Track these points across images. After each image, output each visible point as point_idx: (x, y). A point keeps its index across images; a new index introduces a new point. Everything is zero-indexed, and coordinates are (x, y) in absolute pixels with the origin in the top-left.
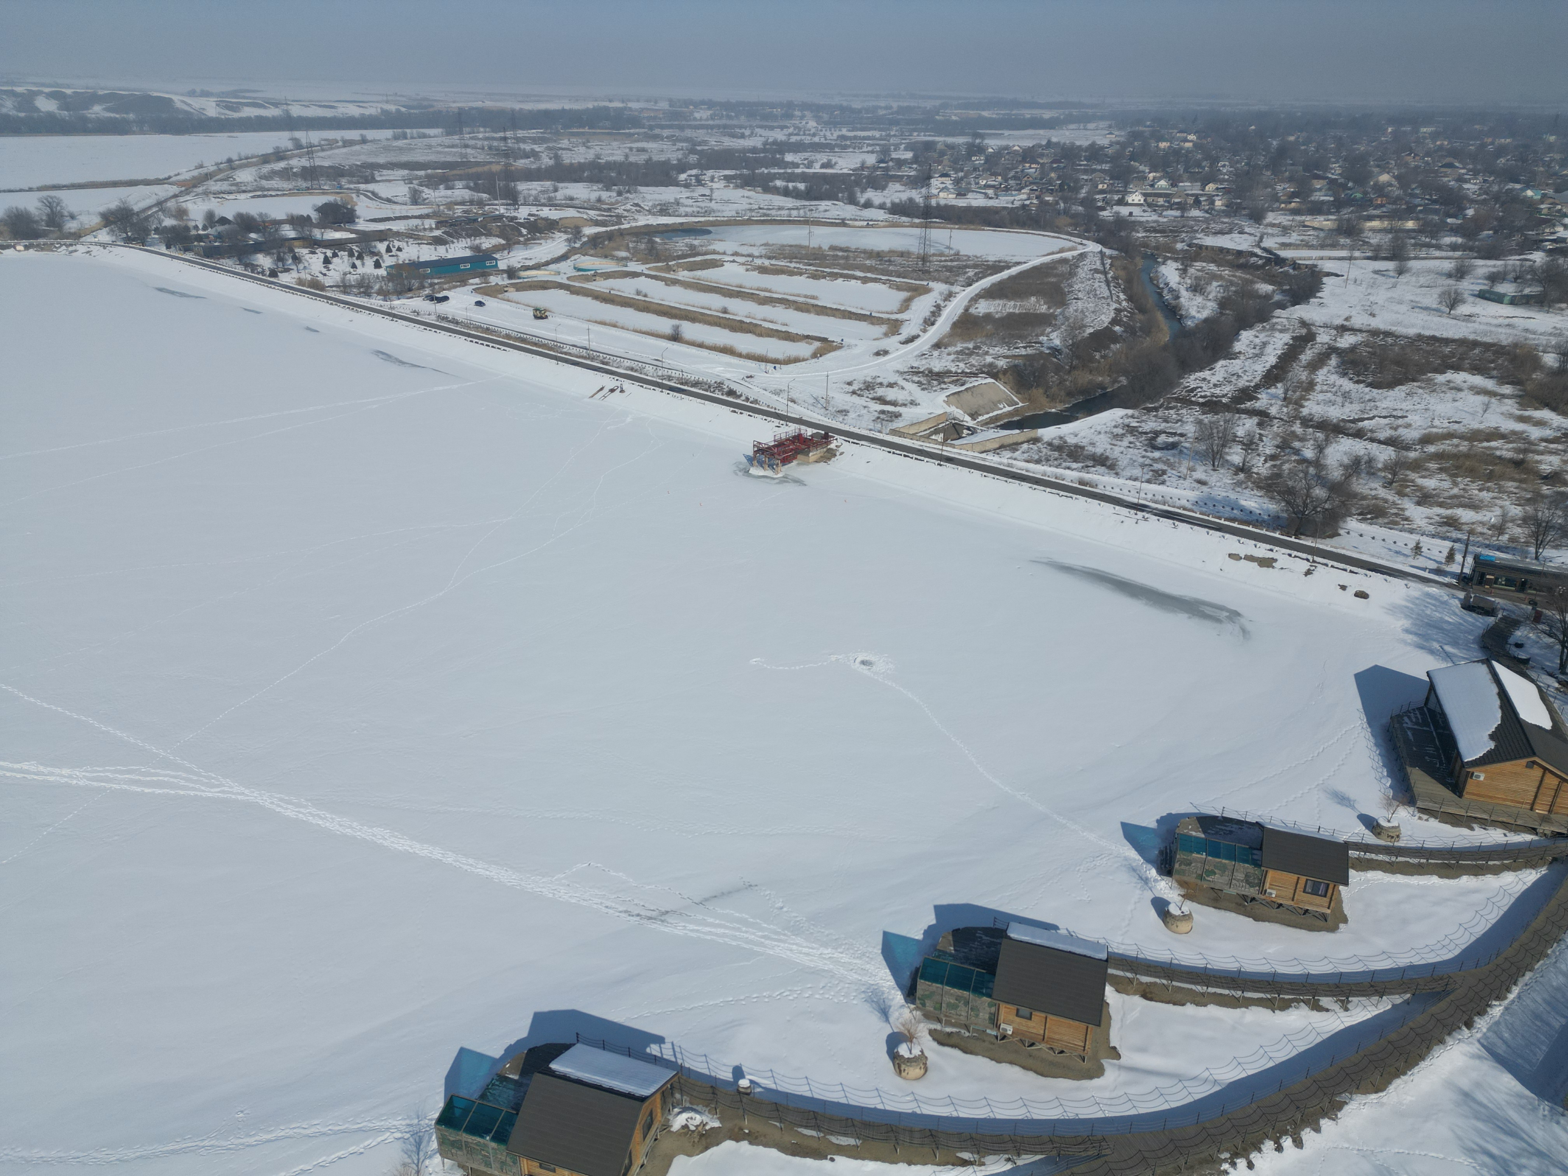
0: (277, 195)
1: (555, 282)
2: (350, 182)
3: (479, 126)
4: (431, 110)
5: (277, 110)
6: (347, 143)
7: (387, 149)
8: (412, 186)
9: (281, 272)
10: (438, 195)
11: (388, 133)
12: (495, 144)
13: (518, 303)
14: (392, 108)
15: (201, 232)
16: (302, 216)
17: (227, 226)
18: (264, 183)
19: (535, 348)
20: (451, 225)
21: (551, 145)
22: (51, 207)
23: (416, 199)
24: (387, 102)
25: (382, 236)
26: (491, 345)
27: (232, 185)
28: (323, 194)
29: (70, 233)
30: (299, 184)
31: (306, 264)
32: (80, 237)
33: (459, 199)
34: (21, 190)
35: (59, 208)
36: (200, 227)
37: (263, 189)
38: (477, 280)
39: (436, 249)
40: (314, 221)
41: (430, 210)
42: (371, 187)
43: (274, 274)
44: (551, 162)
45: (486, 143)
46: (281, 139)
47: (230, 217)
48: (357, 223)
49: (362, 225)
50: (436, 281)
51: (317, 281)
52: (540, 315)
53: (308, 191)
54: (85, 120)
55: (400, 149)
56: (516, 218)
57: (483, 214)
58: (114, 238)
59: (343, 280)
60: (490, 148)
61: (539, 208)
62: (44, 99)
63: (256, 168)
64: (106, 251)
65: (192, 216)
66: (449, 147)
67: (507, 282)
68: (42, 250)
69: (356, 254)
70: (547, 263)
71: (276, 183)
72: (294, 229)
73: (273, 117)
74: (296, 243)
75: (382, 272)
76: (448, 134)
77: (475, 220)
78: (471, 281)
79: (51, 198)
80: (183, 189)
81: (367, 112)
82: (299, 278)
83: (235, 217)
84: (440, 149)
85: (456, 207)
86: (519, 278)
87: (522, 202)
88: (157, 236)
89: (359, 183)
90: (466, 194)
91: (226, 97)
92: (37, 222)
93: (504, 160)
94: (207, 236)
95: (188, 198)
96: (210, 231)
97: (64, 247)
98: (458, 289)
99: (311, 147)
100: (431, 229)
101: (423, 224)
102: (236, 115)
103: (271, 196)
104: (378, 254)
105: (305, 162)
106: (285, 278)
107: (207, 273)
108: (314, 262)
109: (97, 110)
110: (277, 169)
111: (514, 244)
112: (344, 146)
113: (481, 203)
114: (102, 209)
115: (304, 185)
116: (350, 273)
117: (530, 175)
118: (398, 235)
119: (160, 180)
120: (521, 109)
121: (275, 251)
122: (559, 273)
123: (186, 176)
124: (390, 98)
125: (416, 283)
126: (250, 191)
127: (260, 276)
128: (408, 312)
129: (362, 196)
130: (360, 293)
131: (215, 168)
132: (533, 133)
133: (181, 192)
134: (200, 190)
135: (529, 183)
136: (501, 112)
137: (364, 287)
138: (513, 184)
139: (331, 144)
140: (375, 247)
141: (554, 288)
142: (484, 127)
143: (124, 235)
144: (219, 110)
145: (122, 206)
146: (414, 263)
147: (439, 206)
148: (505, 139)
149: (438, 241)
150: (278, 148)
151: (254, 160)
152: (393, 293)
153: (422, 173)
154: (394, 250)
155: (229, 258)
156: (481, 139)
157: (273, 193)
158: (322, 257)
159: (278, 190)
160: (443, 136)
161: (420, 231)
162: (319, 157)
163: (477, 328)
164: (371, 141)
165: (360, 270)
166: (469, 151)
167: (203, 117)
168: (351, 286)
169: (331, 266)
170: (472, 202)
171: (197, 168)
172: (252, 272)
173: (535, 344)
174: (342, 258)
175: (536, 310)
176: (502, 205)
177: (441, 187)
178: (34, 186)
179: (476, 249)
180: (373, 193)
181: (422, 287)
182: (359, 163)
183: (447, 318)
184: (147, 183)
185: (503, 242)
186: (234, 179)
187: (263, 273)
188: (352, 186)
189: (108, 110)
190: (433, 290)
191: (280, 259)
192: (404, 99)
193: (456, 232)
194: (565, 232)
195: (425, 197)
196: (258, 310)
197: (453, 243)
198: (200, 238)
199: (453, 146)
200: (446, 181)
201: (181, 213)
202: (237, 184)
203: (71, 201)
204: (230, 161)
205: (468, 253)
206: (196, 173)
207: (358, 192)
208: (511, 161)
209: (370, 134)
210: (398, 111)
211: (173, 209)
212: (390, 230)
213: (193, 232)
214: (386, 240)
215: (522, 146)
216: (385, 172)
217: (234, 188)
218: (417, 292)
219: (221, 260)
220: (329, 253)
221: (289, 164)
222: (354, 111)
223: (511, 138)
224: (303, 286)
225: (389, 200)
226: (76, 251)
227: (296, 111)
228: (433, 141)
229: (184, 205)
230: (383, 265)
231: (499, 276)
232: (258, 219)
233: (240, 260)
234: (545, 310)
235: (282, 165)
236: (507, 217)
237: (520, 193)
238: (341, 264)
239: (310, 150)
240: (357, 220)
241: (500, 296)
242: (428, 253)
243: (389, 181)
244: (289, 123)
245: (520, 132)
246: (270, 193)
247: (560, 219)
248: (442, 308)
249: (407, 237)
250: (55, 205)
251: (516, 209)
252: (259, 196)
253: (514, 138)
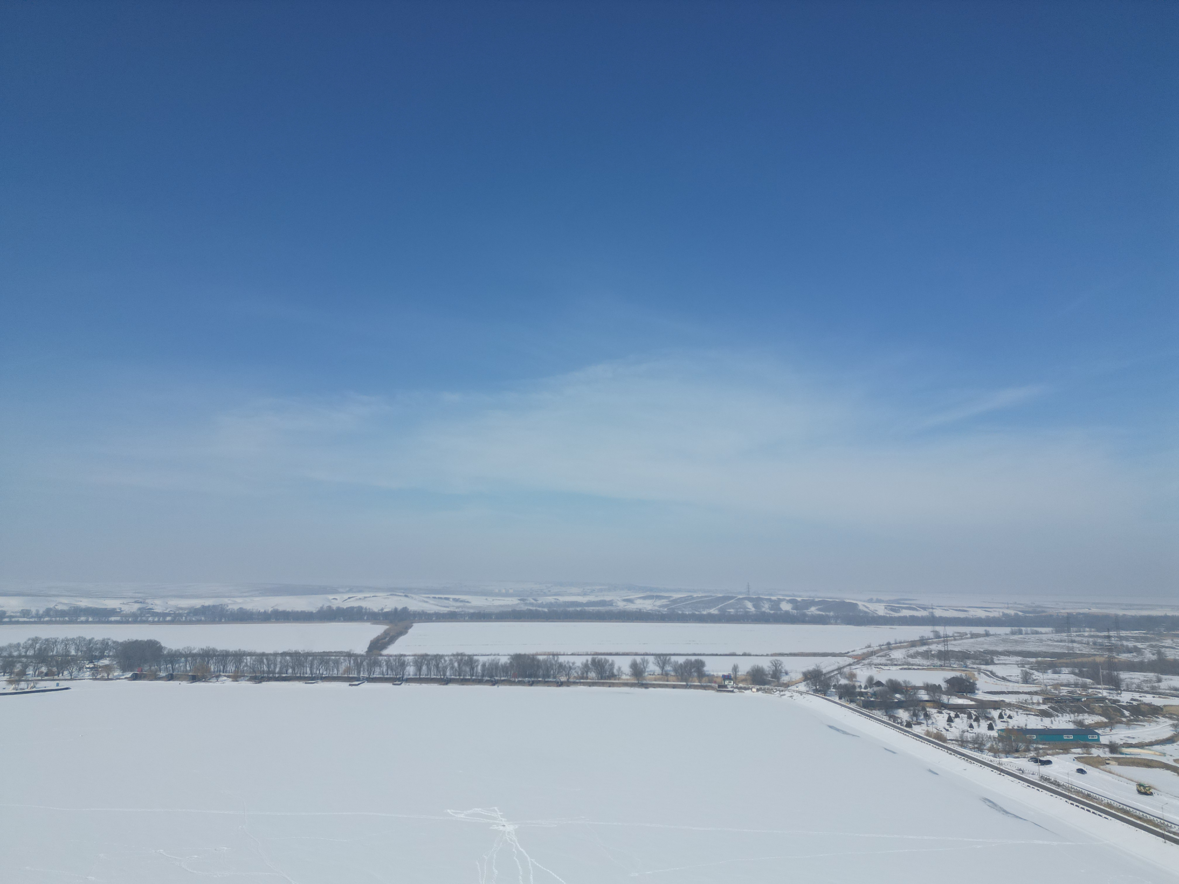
0: (918, 669)
1: (1161, 762)
2: (974, 663)
3: (1085, 627)
4: (1043, 614)
5: (925, 612)
6: (974, 636)
7: (1005, 641)
8: (1024, 669)
9: (915, 724)
10: (1048, 678)
11: (1008, 630)
12: (1100, 640)
13: (1120, 776)
14: (1012, 612)
15: (863, 690)
16: (935, 685)
17: (880, 688)
18: (910, 660)
19: (1139, 822)
20: (1056, 702)
21: (1154, 643)
22: (776, 667)
23: (1026, 679)
24: (1008, 608)
25: (996, 705)
26: (1092, 810)
27: (888, 660)
28: (952, 670)
29: (783, 683)
30: (935, 662)
31: (934, 721)
32: (789, 686)
33: (1065, 682)
34: (762, 655)
35: (780, 667)
36: (863, 687)
37: (908, 664)
38: (1079, 750)
39: (1042, 720)
40: (943, 689)
41: (1038, 689)
42: (990, 668)
43: (909, 725)
44: (1154, 657)
45: (1091, 639)
46: (926, 631)
47: (884, 682)
48: (977, 694)
49: (980, 696)
50: (1041, 746)
51: (941, 734)
52: (1144, 790)
53: (941, 667)
54: (805, 615)
55: (1016, 641)
56: (1119, 701)
57: (1086, 696)
58: (808, 689)
59: (962, 736)
60: (1095, 643)
61: (1142, 695)
62: (786, 603)
63: (906, 650)
64: (802, 697)
65: (858, 679)
66: (1057, 641)
67: (1108, 755)
68: (766, 692)
69: (974, 717)
70: (1151, 744)
71: (919, 660)
72: (928, 694)
73: (922, 616)
74: (928, 704)
75: (994, 734)
76: (1057, 632)
77: (1079, 700)
78: (1073, 750)
79: (777, 661)
80: (856, 660)
81: (991, 615)
82: (928, 731)
83: (887, 682)
84: (1050, 643)
85: (1062, 688)
86: (1122, 753)
87: (1125, 688)
88: (834, 690)
89: (981, 664)
90: (1072, 678)
91: (892, 603)
92: (766, 675)
93: (1107, 653)
94: (866, 693)
95: (858, 666)
96: (869, 690)
97: (778, 692)
98: (1061, 756)
99: (947, 637)
100: (1038, 704)
101: (1031, 699)
102: (896, 615)
103: (914, 669)
104: (992, 719)
105: (941, 647)
106: (917, 729)
107: (863, 719)
108: (940, 719)
109: (813, 610)
110: (920, 651)
111: (1117, 723)
112: (972, 638)
113: (1085, 687)
114: (804, 670)
115: (939, 663)
116: (968, 731)
117: (1132, 667)
118: (1009, 705)
119: (842, 654)
120: (1124, 615)
121: (912, 708)
122: (1164, 754)
123: (859, 652)
124: (1010, 605)
125: (1022, 746)
126: (900, 665)
127: (899, 726)
128: (1014, 769)
129: (982, 674)
130: (974, 748)
131: (878, 648)
132: (1135, 633)
133: (854, 662)
134: (866, 662)
135: (1132, 673)
136: (1106, 617)
137: (978, 744)
138: (1115, 673)
139: (962, 636)
140: (990, 713)
141: (1159, 767)
142: (1090, 627)
143: (814, 688)
144: (886, 611)
145: (816, 669)
146: (1022, 729)
147: (1046, 686)
148: (1109, 637)
149: (1044, 714)
150: (922, 637)
151: (905, 644)
152: (1002, 752)
153: (1033, 660)
154: (1005, 717)
155: (879, 710)
156: (1087, 637)
157: (916, 667)
158: (947, 716)
159: (919, 665)
160: (1052, 633)
161: (1029, 704)
162: (952, 644)
163: (1078, 793)
164: (993, 635)
165: (976, 730)
166: (1075, 645)
167: (875, 615)
168: (967, 742)
169: (953, 724)
170: (1076, 685)
171: (866, 648)
172: (894, 722)
173: (1139, 818)
174: (962, 719)
175: (1140, 785)
176: (1105, 689)
177: (1049, 671)
178: (770, 653)
179: (1080, 723)
180: (991, 672)
181: (1028, 750)
182: (982, 650)
183: (1049, 779)
184: (834, 655)
185: (1105, 720)
186: (890, 656)
187: (901, 723)
188: (975, 666)
189: (818, 610)
190: (1038, 754)
191: (915, 715)
192: (1022, 606)
193: (1061, 708)
194: (1171, 718)
195: (1035, 678)
196: (895, 751)
197: (1057, 716)
198: (861, 694)
199: (1061, 641)
200: (1054, 667)
201: (852, 676)
202: (891, 660)
203: (788, 664)
204: (889, 644)
205: (1071, 726)
206: (865, 651)
207: (979, 671)
208: (1115, 654)
209: (992, 630)
210: (1016, 615)
211: (847, 673)
212: (1003, 701)
213: (858, 690)
214: (999, 708)
215: (1125, 643)
216: (1002, 657)
217: (889, 662)
218: (1023, 754)
219: (873, 711)
220: (953, 714)
221: (929, 648)
222: (981, 614)
223: (1115, 637)
224: (930, 736)
225: (1004, 679)
226: (784, 695)
227: (938, 613)
228: (1044, 637)
229: (854, 671)
230: (995, 727)
231: (1101, 750)
232: (903, 685)
233: (886, 712)
234: (1150, 787)
235: (924, 648)
236: (1109, 700)
237: (1122, 680)
238: (961, 723)
239: (945, 639)
240: (976, 691)
241: (1102, 767)
242: (1034, 723)
243: (1005, 664)
244: (933, 621)
245: (1124, 632)
246: (914, 667)
247: (1165, 706)
248: (1045, 770)
249: (1017, 708)
250: (778, 665)
251: (1118, 694)
252: (905, 669)
253: (1117, 637)
